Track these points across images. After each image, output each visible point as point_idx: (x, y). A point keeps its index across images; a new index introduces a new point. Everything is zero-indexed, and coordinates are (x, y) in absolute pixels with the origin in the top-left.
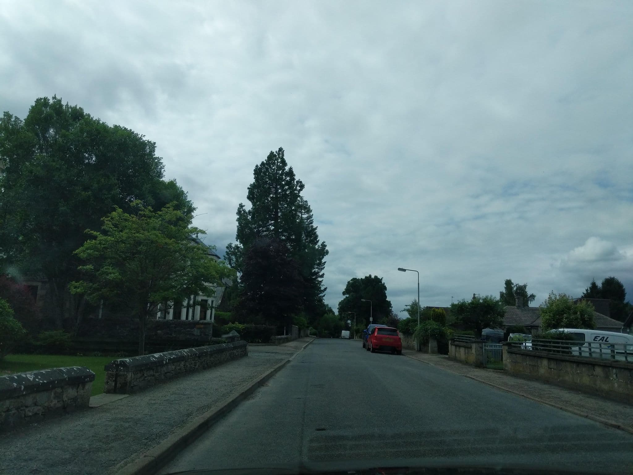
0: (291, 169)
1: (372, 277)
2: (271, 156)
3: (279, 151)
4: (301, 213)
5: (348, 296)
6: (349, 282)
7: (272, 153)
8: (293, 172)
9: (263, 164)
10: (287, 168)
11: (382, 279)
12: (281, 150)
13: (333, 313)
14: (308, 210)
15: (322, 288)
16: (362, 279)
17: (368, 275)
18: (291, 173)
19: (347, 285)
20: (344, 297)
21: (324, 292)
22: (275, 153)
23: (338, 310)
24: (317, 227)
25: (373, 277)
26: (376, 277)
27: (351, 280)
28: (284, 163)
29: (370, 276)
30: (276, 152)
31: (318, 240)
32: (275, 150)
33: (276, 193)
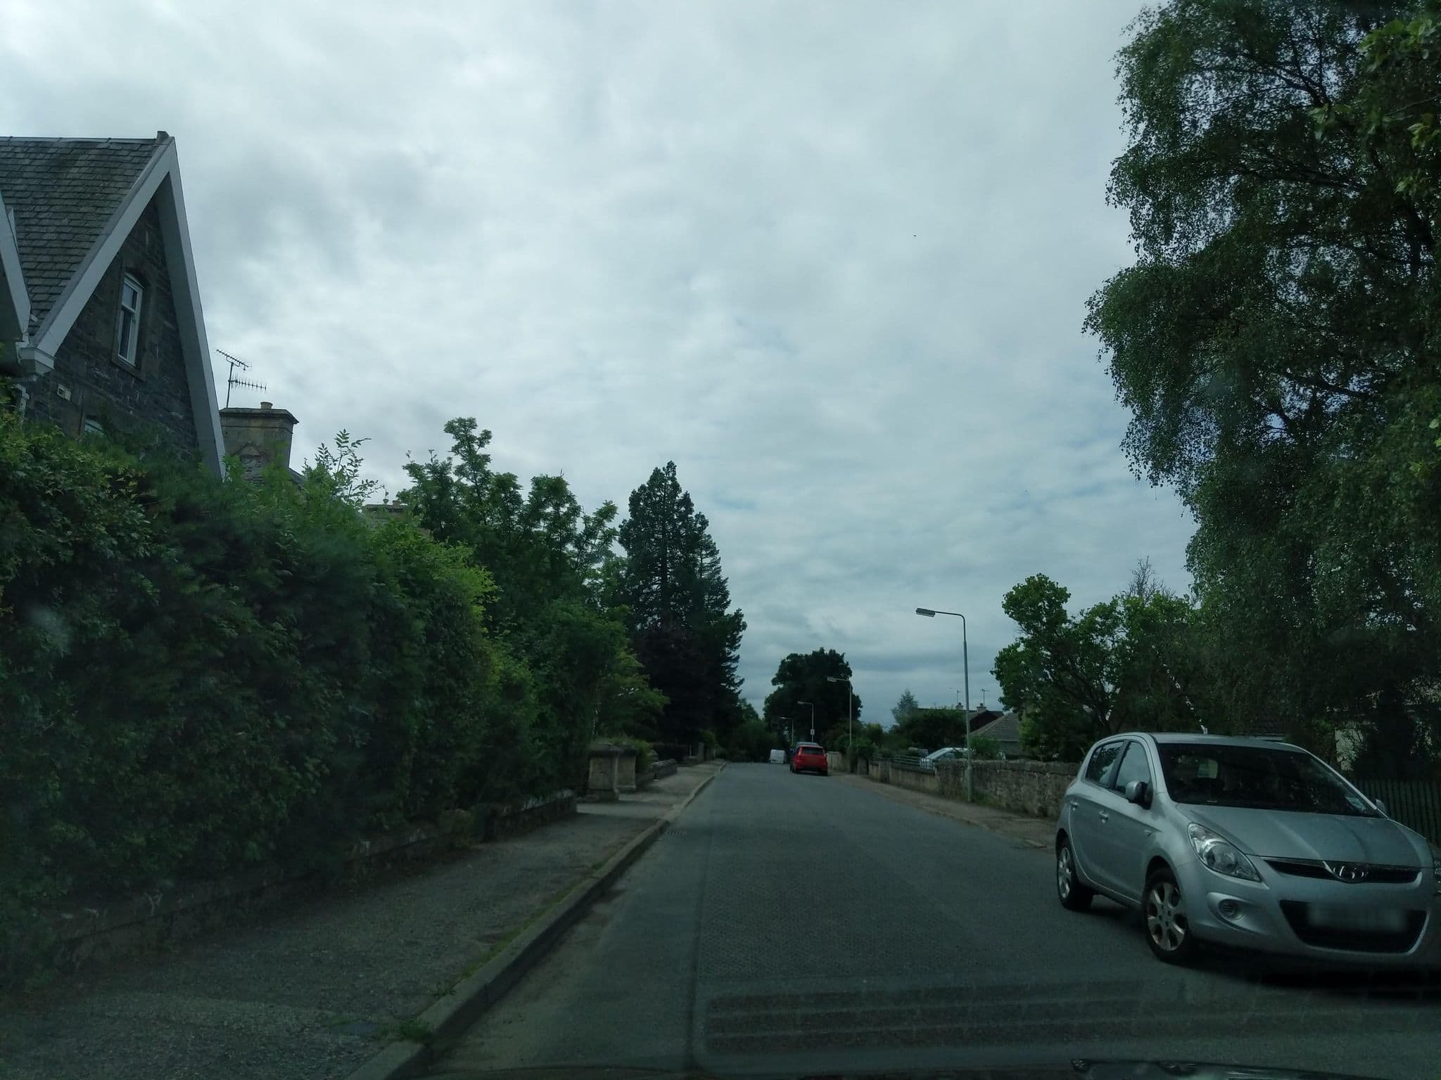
0: (687, 495)
1: (825, 652)
2: (657, 477)
3: (668, 467)
4: (701, 555)
5: (781, 686)
6: (783, 662)
7: (657, 472)
8: (690, 500)
9: (642, 487)
10: (680, 496)
11: (843, 656)
12: (671, 466)
13: (756, 716)
14: (713, 552)
15: (737, 681)
16: (806, 656)
17: (818, 650)
18: (687, 501)
19: (781, 667)
20: (775, 688)
21: (739, 686)
22: (662, 471)
23: (764, 712)
24: (727, 579)
25: (827, 652)
26: (832, 652)
27: (788, 658)
28: (676, 487)
29: (822, 650)
30: (664, 469)
31: (728, 600)
32: (662, 465)
33: (664, 532)
